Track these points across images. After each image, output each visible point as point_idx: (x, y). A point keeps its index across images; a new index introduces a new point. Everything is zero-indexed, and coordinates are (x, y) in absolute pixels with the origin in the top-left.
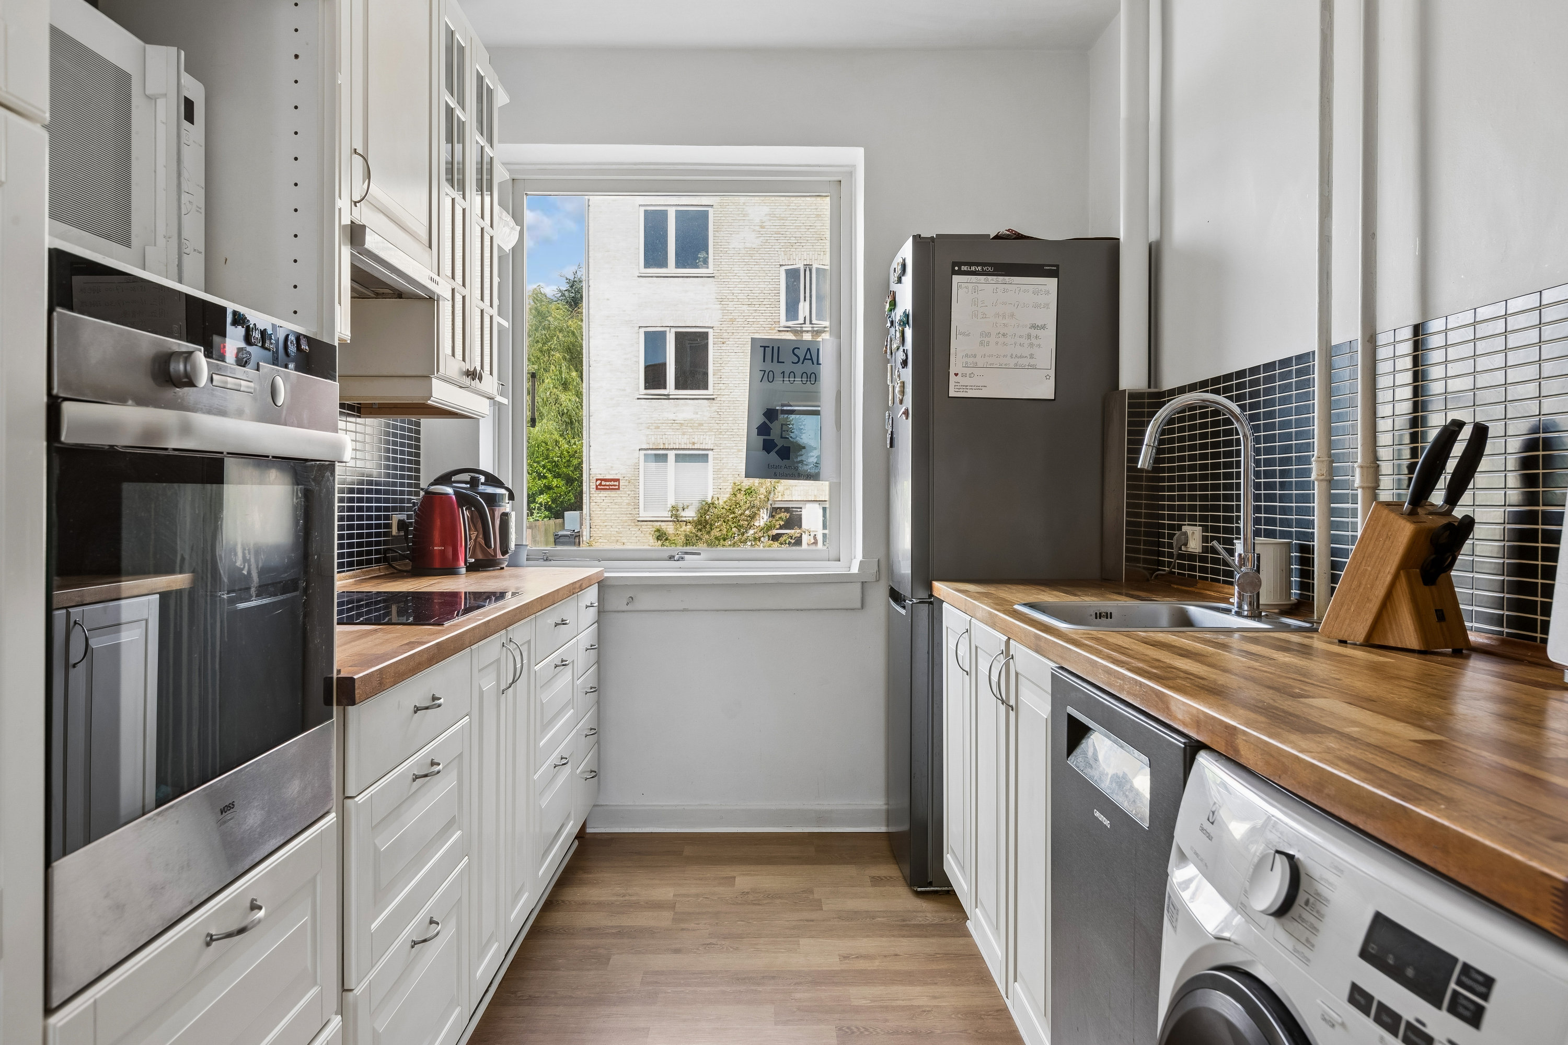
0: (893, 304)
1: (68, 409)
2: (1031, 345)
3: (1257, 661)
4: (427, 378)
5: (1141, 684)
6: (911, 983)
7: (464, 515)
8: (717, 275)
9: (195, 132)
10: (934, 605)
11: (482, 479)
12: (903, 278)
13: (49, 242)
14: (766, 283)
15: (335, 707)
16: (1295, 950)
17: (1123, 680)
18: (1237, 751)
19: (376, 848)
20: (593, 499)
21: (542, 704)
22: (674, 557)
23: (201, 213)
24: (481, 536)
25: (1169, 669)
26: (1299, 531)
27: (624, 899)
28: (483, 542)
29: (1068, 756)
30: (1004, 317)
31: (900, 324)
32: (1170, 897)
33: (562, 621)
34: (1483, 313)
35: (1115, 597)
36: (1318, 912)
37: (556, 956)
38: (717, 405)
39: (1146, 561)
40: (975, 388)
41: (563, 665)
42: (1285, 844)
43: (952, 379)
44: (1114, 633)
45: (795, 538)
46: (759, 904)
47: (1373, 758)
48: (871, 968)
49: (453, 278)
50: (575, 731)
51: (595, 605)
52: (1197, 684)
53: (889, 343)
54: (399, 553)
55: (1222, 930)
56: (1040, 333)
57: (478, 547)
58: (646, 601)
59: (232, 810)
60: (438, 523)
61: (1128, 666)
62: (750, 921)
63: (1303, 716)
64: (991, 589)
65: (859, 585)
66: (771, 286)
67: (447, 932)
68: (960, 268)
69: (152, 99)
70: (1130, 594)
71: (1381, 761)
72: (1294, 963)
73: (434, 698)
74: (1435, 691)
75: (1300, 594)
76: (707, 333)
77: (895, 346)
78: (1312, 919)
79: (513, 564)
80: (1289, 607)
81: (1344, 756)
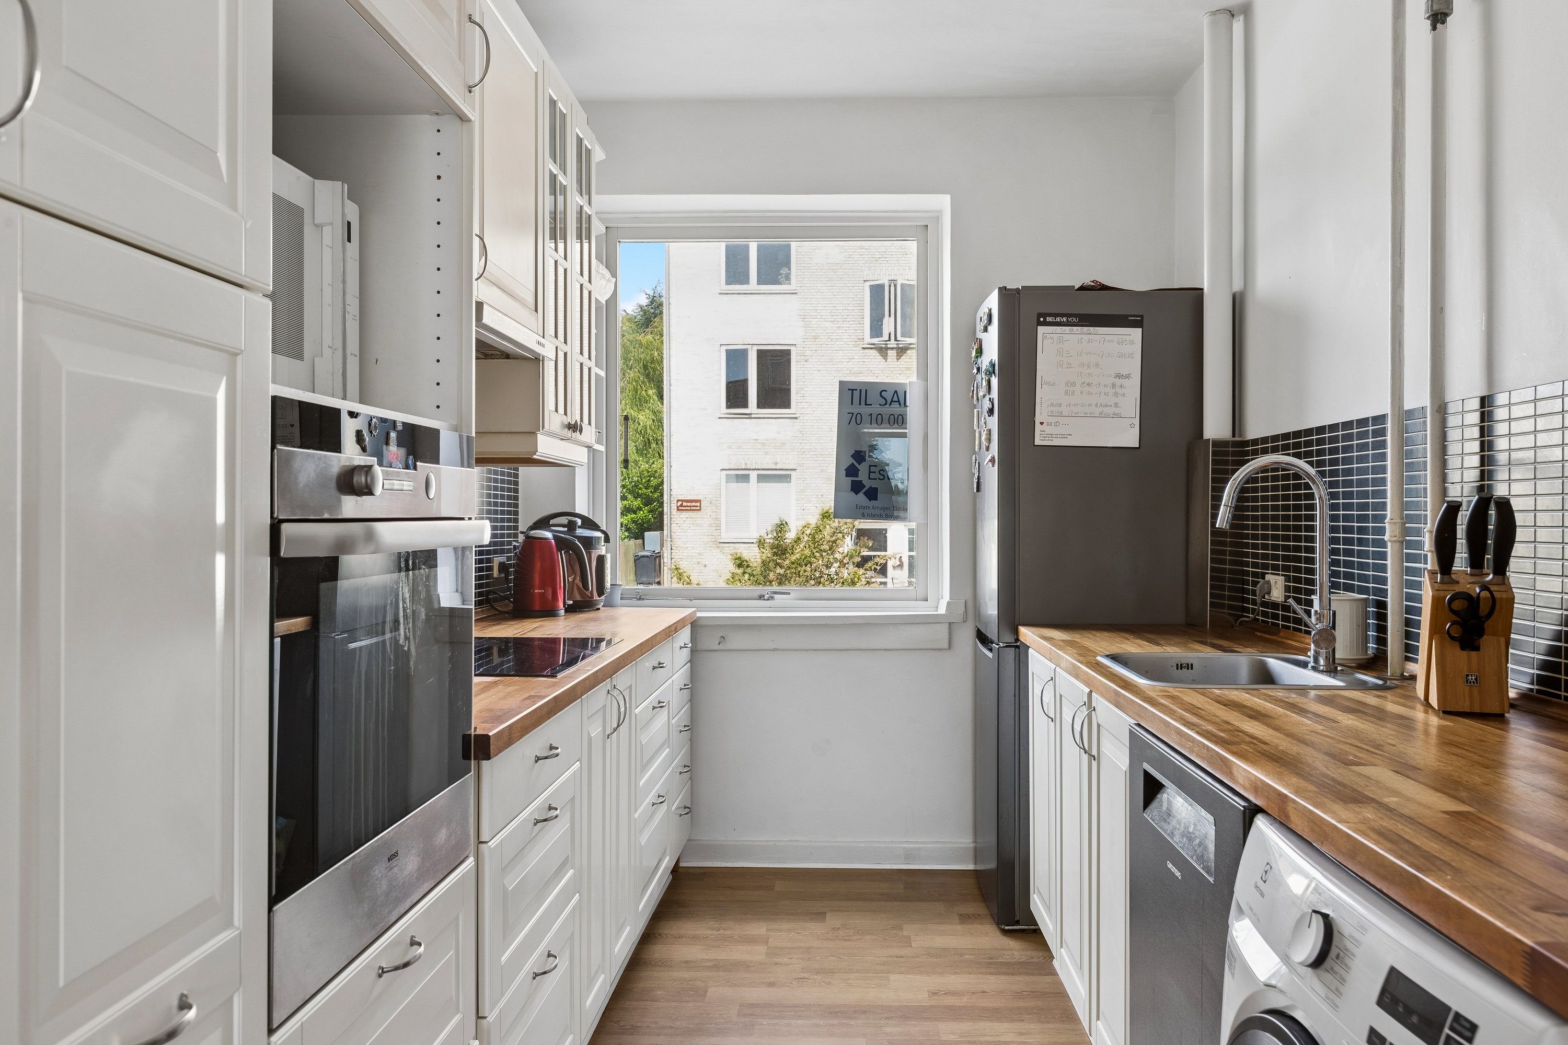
0: (980, 352)
1: (287, 529)
2: (1116, 394)
3: (1320, 724)
4: (533, 434)
5: (1208, 748)
6: (999, 1020)
7: (561, 559)
8: (801, 291)
9: (353, 248)
10: (1020, 649)
11: (579, 522)
12: (989, 328)
13: (272, 393)
14: (850, 300)
15: (473, 761)
16: (1328, 998)
17: (1192, 742)
18: (1288, 817)
19: (505, 888)
20: (675, 521)
21: (642, 745)
22: (764, 596)
23: (356, 320)
24: (578, 578)
25: (1236, 733)
26: (1376, 587)
27: (718, 932)
28: (581, 585)
29: (1144, 809)
30: (1089, 366)
31: (986, 374)
32: (1229, 946)
33: (659, 664)
34: (1543, 391)
35: (1198, 646)
36: (1346, 965)
37: (655, 987)
38: (800, 424)
39: (1231, 607)
40: (1060, 436)
41: (661, 707)
42: (1323, 904)
43: (1038, 427)
44: (1190, 691)
45: (881, 564)
46: (850, 940)
47: (1402, 829)
48: (961, 1004)
49: (556, 337)
50: (670, 769)
51: (688, 646)
52: (1259, 749)
53: (975, 389)
54: (500, 595)
55: (1270, 978)
56: (1125, 382)
57: (575, 585)
58: (737, 641)
59: (396, 858)
60: (538, 565)
61: (1197, 729)
62: (841, 956)
63: (1350, 785)
64: (1075, 637)
65: (947, 625)
66: (854, 302)
67: (563, 963)
68: (1045, 319)
69: (319, 227)
70: (1215, 644)
71: (1408, 832)
72: (1325, 1008)
73: (552, 748)
74: (1481, 759)
75: (1377, 648)
76: (789, 350)
77: (981, 394)
78: (1342, 972)
79: (609, 604)
80: (1366, 661)
81: (1376, 827)
